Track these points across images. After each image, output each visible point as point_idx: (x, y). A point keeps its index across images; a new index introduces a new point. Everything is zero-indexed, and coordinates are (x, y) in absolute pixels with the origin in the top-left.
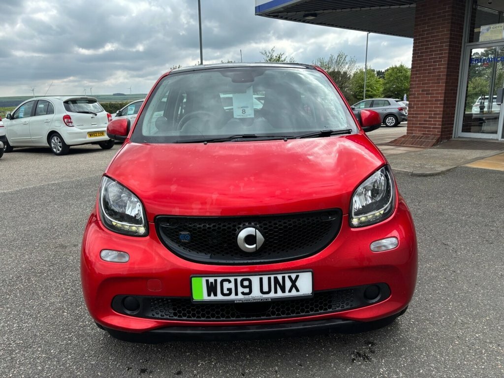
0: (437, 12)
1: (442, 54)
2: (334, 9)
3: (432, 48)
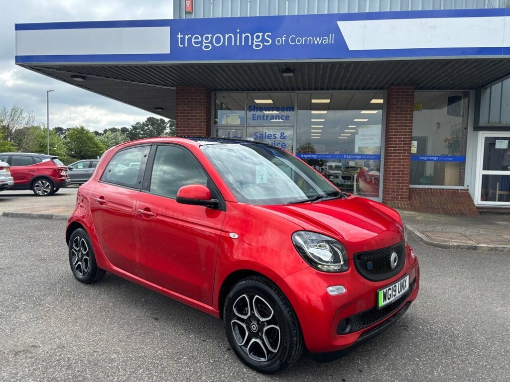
0: (194, 97)
1: (201, 130)
2: (107, 77)
3: (193, 124)
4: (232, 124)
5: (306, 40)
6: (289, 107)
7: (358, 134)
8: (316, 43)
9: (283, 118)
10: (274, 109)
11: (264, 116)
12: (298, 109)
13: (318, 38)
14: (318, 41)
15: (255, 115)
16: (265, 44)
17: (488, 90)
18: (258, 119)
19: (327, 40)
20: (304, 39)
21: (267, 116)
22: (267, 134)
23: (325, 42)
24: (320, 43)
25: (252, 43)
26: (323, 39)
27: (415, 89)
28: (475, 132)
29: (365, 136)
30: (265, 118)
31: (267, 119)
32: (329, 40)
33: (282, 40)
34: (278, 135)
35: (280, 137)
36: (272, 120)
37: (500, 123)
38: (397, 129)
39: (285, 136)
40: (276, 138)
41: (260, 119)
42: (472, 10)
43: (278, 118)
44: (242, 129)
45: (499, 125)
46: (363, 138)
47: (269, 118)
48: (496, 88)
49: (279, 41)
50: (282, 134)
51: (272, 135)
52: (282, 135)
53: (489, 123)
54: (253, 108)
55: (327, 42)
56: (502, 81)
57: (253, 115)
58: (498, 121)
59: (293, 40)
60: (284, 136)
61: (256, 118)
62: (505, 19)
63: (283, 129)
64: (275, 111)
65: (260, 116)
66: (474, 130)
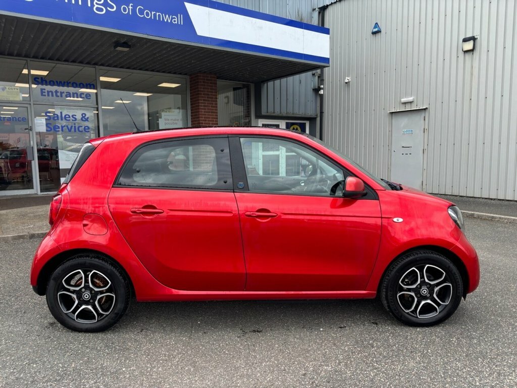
4: (11, 99)
5: (155, 15)
6: (89, 84)
7: (161, 118)
8: (166, 21)
9: (83, 96)
10: (70, 85)
11: (56, 92)
12: (101, 88)
13: (167, 16)
14: (167, 18)
15: (45, 89)
16: (108, 8)
17: (266, 84)
18: (48, 95)
19: (176, 20)
20: (153, 13)
21: (62, 93)
22: (63, 116)
23: (175, 21)
24: (169, 21)
25: (92, 5)
26: (172, 18)
27: (218, 78)
28: (257, 119)
29: (168, 120)
30: (59, 94)
31: (61, 96)
32: (178, 20)
33: (129, 9)
34: (79, 117)
35: (82, 119)
36: (69, 98)
37: (274, 113)
38: (206, 115)
39: (88, 118)
40: (76, 119)
41: (52, 96)
42: (285, 19)
43: (75, 95)
44: (27, 107)
45: (274, 115)
46: (167, 122)
47: (64, 95)
48: (270, 84)
49: (125, 10)
50: (83, 115)
51: (71, 116)
52: (83, 117)
53: (267, 112)
54: (40, 80)
55: (176, 22)
56: (274, 81)
57: (42, 90)
58: (273, 111)
59: (141, 12)
60: (86, 117)
61: (46, 94)
62: (303, 31)
63: (84, 110)
64: (70, 87)
65: (52, 92)
66: (256, 118)
